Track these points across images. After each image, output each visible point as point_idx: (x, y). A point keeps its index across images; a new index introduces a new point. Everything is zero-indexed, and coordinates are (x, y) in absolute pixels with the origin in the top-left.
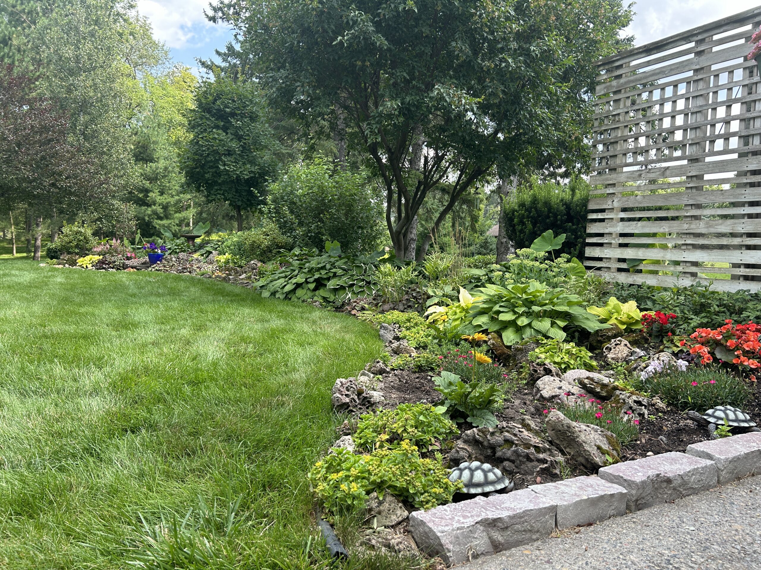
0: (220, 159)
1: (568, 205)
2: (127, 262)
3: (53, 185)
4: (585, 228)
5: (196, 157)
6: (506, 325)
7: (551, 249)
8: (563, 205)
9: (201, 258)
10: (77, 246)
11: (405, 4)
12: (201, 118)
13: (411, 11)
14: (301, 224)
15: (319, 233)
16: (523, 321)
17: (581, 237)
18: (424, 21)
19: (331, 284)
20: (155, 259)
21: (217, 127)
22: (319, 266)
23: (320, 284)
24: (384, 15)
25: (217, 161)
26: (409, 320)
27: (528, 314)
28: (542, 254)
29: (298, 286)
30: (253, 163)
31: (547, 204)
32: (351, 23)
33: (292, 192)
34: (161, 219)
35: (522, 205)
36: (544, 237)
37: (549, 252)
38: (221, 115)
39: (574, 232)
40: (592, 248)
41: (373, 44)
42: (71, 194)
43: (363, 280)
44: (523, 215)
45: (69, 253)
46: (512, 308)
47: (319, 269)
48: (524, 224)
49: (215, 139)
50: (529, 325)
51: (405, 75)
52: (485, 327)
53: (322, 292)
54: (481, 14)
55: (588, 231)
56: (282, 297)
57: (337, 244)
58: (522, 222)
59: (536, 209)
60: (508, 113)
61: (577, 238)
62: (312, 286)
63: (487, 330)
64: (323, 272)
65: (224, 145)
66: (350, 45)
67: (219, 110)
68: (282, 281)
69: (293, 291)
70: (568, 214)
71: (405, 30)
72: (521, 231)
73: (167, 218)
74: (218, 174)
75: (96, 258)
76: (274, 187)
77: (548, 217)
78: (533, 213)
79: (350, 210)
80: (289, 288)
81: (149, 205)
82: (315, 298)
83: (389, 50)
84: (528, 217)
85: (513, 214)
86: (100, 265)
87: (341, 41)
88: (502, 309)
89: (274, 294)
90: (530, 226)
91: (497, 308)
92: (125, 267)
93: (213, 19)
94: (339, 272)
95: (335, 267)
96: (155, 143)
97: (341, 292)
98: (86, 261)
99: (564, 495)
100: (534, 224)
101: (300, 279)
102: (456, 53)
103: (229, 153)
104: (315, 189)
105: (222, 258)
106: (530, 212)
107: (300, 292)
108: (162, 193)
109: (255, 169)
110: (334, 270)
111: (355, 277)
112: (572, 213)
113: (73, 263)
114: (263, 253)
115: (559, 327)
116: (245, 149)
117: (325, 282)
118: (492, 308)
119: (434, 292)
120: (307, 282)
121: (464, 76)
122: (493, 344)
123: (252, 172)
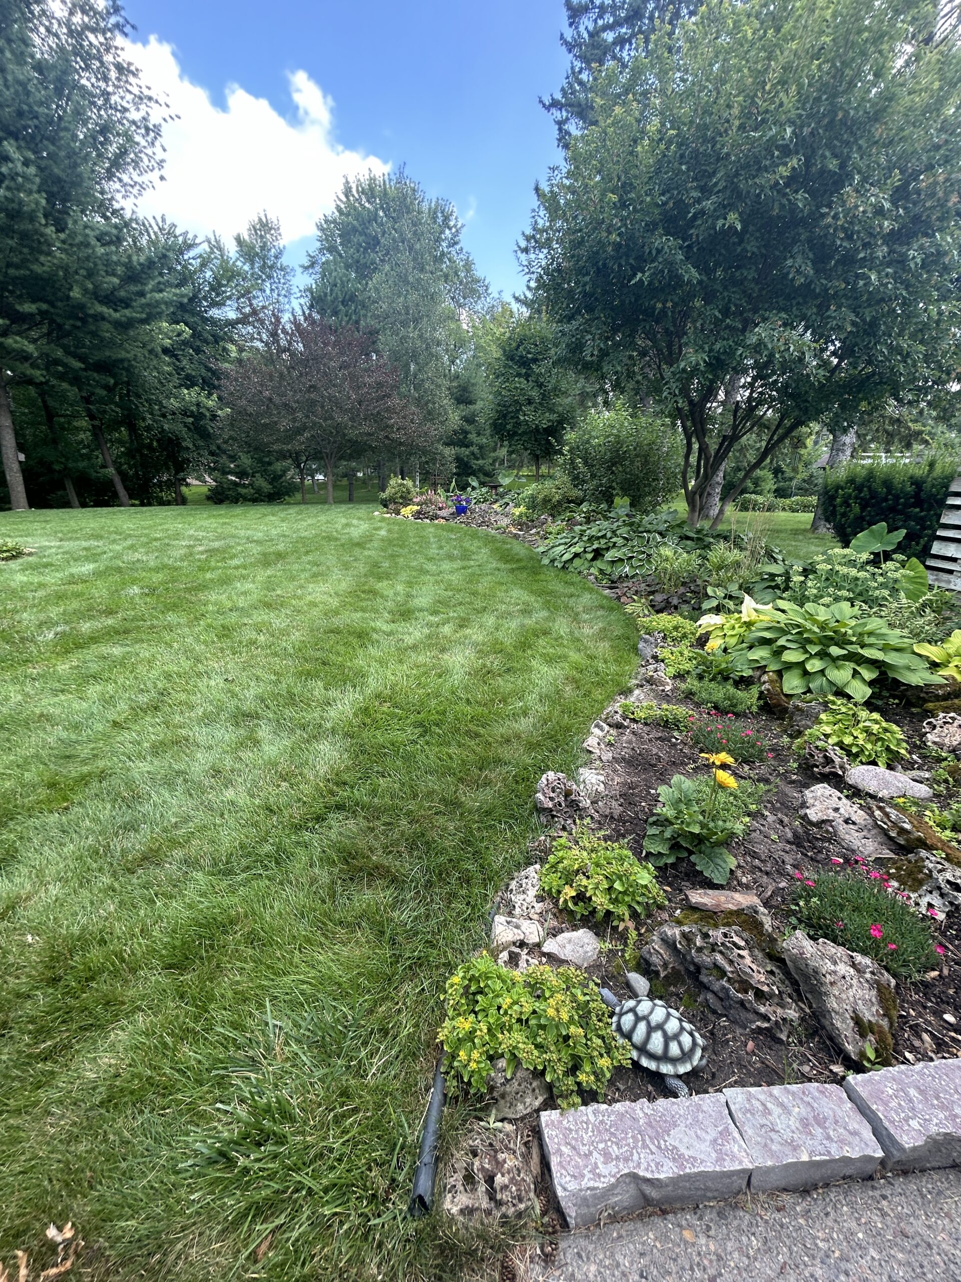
0: (521, 409)
1: (917, 483)
2: (439, 512)
3: (387, 437)
4: (939, 516)
5: (499, 408)
6: (789, 666)
7: (881, 550)
8: (912, 484)
9: (499, 510)
10: (401, 497)
11: (725, 219)
12: (505, 367)
13: (732, 227)
14: (593, 476)
15: (610, 487)
16: (814, 665)
17: (930, 527)
18: (752, 235)
19: (609, 556)
20: (461, 510)
21: (519, 375)
22: (600, 534)
23: (598, 554)
24: (697, 235)
25: (518, 411)
26: (676, 628)
27: (823, 655)
28: (865, 556)
29: (576, 555)
30: (551, 411)
31: (887, 483)
32: (654, 252)
33: (588, 442)
34: (477, 459)
35: (851, 481)
36: (872, 532)
37: (877, 555)
38: (524, 363)
39: (921, 521)
40: (944, 544)
41: (679, 278)
42: (401, 444)
43: (644, 553)
44: (850, 495)
45: (395, 503)
46: (803, 644)
47: (598, 538)
48: (849, 505)
49: (516, 388)
50: (822, 672)
51: (717, 313)
52: (763, 663)
53: (599, 564)
54: (836, 214)
55: (944, 520)
56: (560, 566)
57: (627, 500)
58: (846, 503)
59: (869, 488)
60: (856, 349)
61: (924, 528)
62: (590, 556)
63: (765, 666)
64: (603, 541)
65: (524, 395)
66: (650, 283)
67: (521, 357)
68: (562, 547)
69: (572, 560)
70: (917, 495)
71: (723, 251)
72: (844, 515)
73: (483, 459)
74: (518, 424)
75: (416, 508)
76: (570, 436)
77: (886, 500)
78: (865, 493)
79: (646, 461)
80: (567, 557)
81: (467, 446)
82: (592, 570)
83: (700, 282)
84: (856, 498)
85: (837, 491)
86: (418, 515)
87: (641, 280)
88: (788, 645)
89: (553, 561)
90: (857, 509)
91: (782, 642)
92: (436, 517)
93: (526, 250)
94: (620, 541)
95: (616, 536)
96: (473, 385)
97: (619, 564)
98: (407, 511)
99: (772, 1134)
100: (863, 508)
101: (577, 549)
102: (791, 276)
103: (530, 402)
104: (612, 439)
105: (517, 511)
106: (860, 491)
107: (577, 562)
108: (479, 434)
109: (554, 417)
110: (613, 540)
111: (635, 549)
112: (923, 495)
113: (398, 513)
114: (554, 507)
115: (864, 680)
116: (544, 396)
117: (604, 552)
118: (776, 640)
119: (715, 592)
120: (585, 552)
121: (798, 304)
122: (768, 690)
123: (549, 421)
